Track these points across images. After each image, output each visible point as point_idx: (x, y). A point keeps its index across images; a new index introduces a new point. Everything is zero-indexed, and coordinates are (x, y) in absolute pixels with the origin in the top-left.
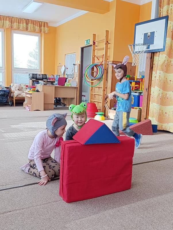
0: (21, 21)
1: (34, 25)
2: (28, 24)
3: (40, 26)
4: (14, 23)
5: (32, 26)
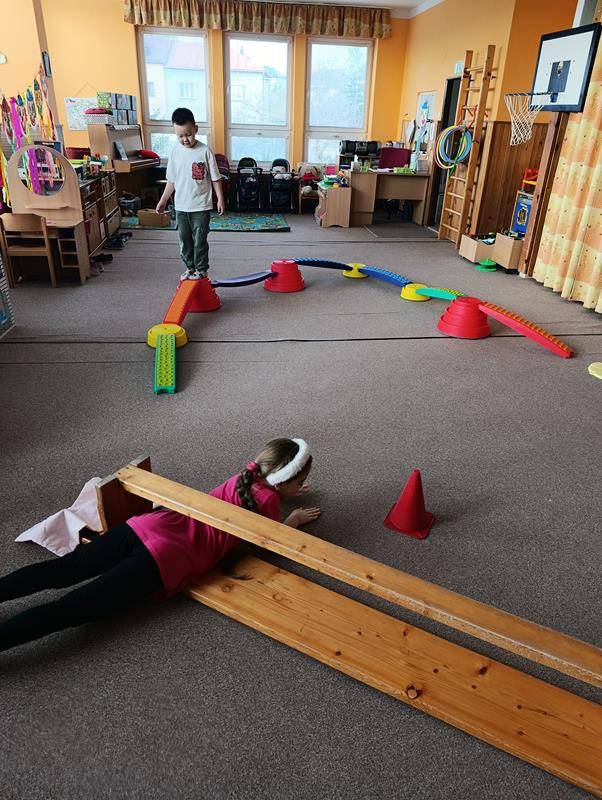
1: (358, 21)
2: (344, 20)
3: (372, 21)
4: (313, 19)
5: (353, 24)
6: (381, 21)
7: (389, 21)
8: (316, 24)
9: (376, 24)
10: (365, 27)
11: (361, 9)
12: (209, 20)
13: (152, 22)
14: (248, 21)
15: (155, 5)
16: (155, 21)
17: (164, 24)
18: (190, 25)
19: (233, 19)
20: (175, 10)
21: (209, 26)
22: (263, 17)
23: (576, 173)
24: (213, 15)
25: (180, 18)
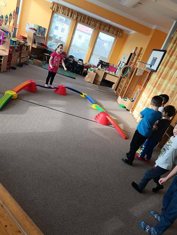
0: (106, 25)
1: (114, 30)
2: (110, 29)
5: (112, 31)
6: (120, 32)
7: (122, 33)
8: (102, 27)
9: (118, 32)
10: (115, 32)
11: (115, 27)
12: (73, 16)
13: (58, 11)
14: (84, 20)
15: (60, 7)
16: (59, 12)
17: (61, 13)
18: (68, 15)
19: (80, 18)
20: (65, 10)
21: (73, 18)
22: (88, 20)
23: (150, 88)
24: (75, 15)
25: (66, 13)
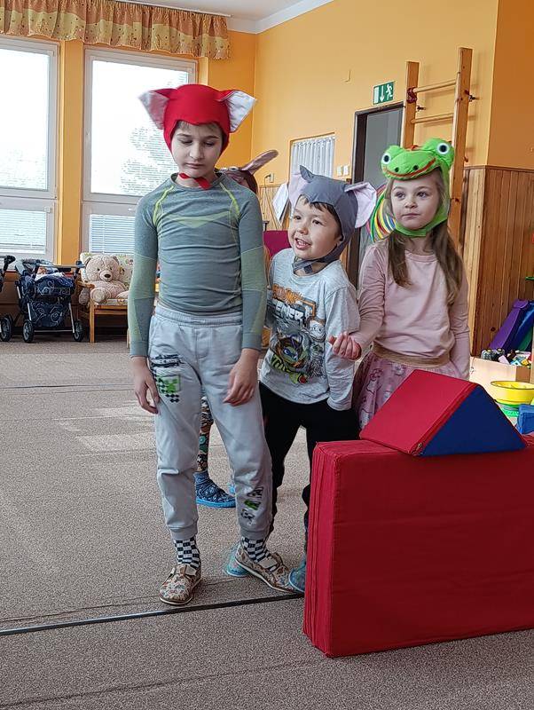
0: (123, 13)
1: (175, 29)
2: (150, 26)
3: (197, 32)
4: (97, 20)
6: (212, 33)
7: (225, 33)
9: (205, 36)
10: (185, 39)
11: (178, 12)
